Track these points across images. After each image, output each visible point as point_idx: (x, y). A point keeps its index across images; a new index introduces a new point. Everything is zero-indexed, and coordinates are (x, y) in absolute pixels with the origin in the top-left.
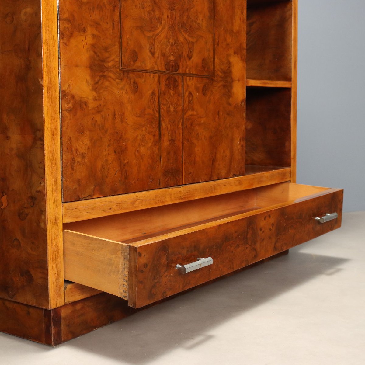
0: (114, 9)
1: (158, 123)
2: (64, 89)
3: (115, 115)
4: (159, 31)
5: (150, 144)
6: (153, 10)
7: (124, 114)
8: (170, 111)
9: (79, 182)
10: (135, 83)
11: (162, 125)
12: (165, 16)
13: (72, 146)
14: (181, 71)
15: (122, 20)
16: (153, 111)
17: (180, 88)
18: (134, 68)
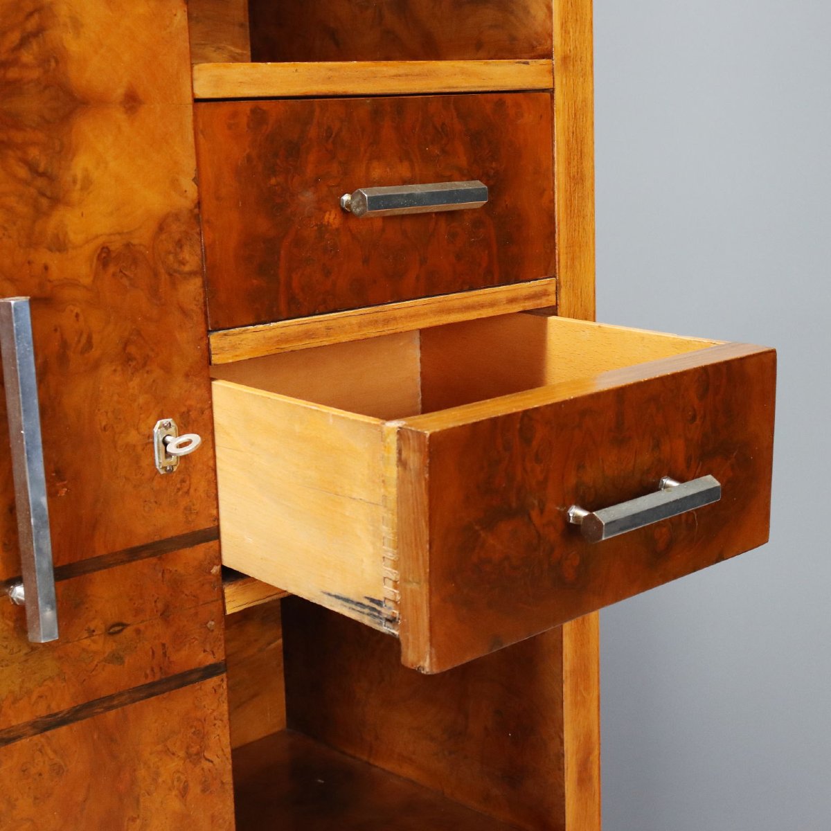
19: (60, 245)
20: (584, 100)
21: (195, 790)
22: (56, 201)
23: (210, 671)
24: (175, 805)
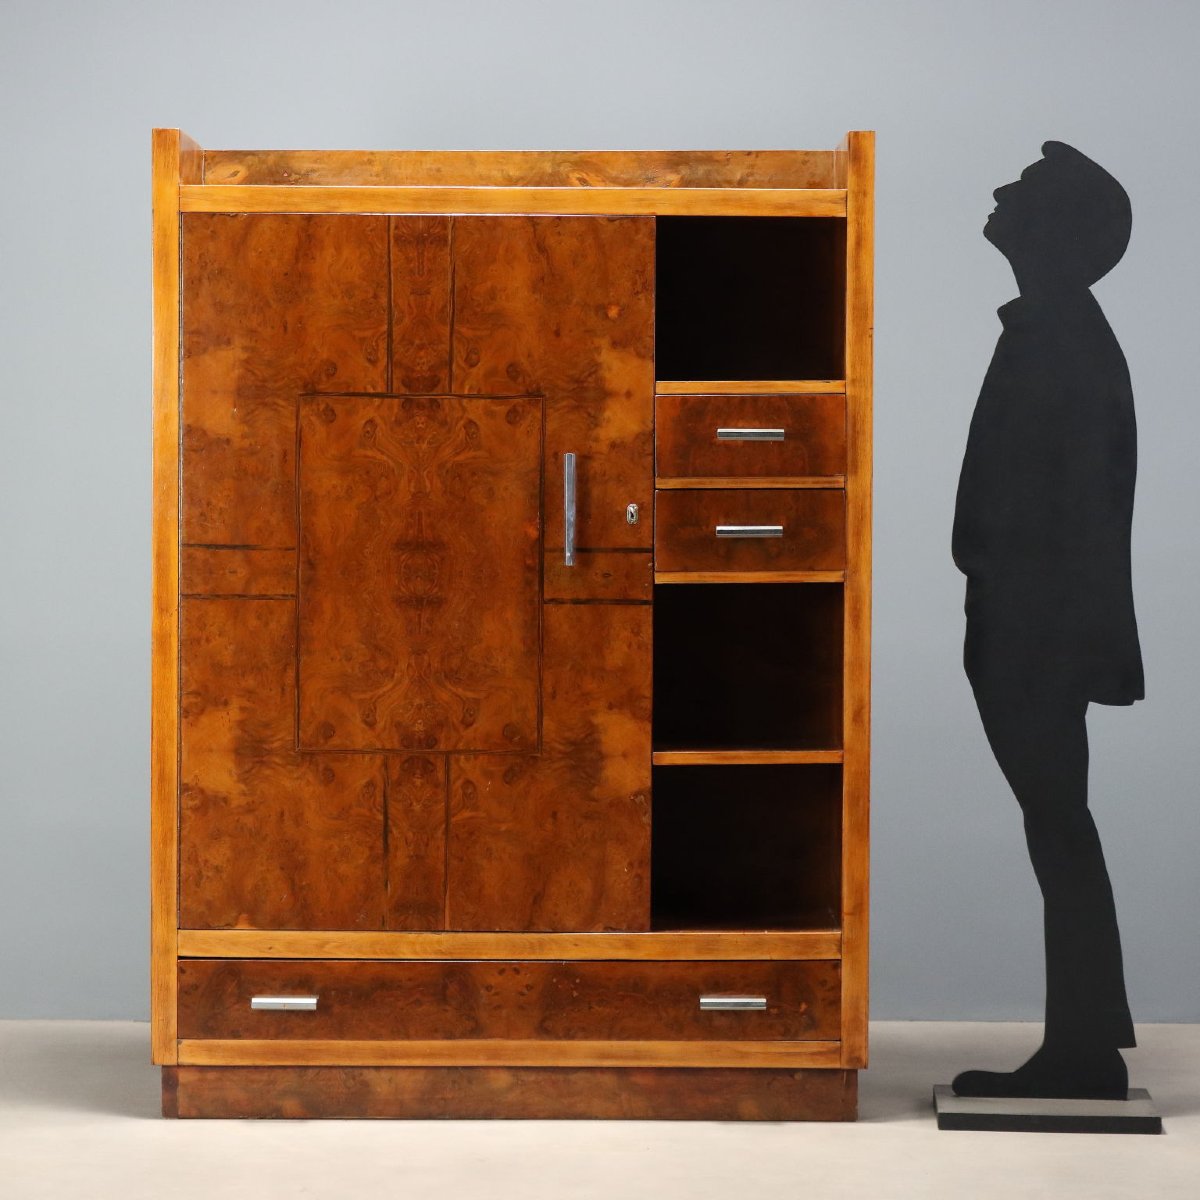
0: (285, 670)
1: (382, 828)
2: (185, 781)
3: (282, 814)
4: (385, 689)
5: (361, 861)
6: (373, 659)
7: (302, 814)
8: (413, 811)
9: (209, 904)
10: (327, 769)
11: (391, 832)
12: (403, 666)
13: (196, 855)
14: (442, 747)
15: (300, 683)
16: (370, 810)
17: (440, 775)
18: (326, 748)
19: (597, 440)
20: (866, 399)
21: (635, 646)
22: (596, 425)
23: (646, 603)
24: (626, 649)
